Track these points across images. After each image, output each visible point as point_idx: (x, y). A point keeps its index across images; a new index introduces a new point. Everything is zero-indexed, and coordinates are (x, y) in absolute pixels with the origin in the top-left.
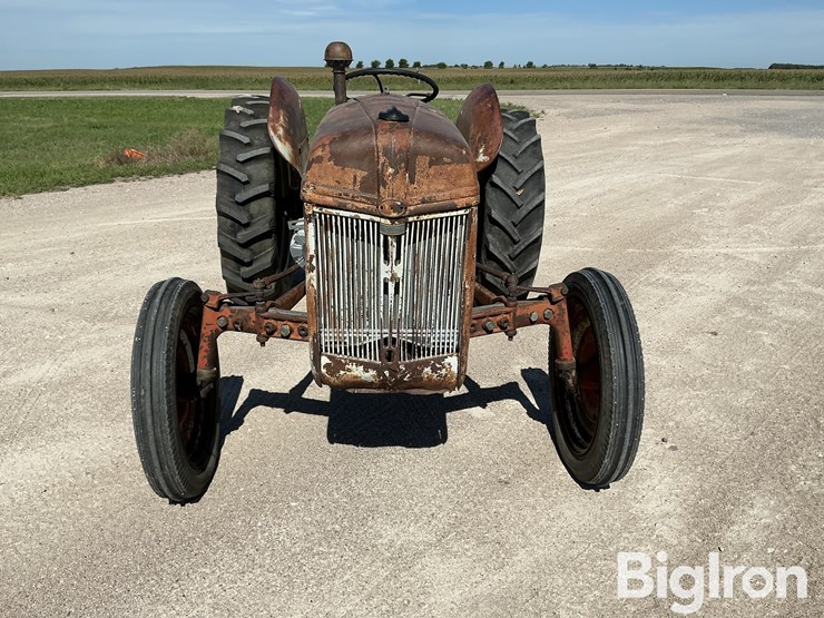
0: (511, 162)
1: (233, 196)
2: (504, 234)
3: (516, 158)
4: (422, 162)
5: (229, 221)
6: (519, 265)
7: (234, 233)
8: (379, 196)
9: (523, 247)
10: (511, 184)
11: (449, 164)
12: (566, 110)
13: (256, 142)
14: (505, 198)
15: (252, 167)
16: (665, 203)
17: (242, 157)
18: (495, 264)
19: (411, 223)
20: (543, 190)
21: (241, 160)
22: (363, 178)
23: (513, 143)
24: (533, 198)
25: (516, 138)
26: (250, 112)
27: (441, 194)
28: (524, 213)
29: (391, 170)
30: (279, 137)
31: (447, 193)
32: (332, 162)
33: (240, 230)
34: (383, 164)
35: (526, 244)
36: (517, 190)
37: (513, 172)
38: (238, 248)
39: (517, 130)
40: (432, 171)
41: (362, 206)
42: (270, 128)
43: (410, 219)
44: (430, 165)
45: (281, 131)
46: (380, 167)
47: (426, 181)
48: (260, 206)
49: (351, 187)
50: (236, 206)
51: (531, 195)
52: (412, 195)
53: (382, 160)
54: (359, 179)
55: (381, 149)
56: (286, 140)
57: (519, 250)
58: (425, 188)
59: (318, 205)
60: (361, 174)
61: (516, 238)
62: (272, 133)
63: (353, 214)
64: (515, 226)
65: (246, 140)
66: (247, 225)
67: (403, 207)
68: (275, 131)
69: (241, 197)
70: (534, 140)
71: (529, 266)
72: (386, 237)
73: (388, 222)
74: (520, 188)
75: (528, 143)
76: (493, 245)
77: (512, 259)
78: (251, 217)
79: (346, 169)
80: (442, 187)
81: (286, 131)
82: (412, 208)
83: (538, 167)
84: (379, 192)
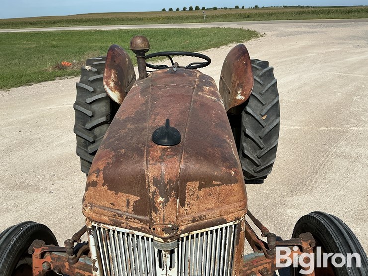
0: (259, 98)
1: (84, 125)
2: (253, 143)
3: (261, 95)
4: (192, 186)
5: (83, 140)
6: (264, 161)
7: (86, 147)
8: (151, 219)
9: (266, 151)
10: (258, 113)
11: (218, 185)
12: (275, 33)
13: (98, 89)
14: (254, 121)
15: (95, 106)
16: (335, 92)
17: (89, 100)
18: (248, 160)
19: (183, 238)
20: (278, 116)
21: (88, 102)
22: (136, 202)
23: (259, 85)
24: (273, 122)
25: (261, 82)
26: (95, 70)
27: (211, 213)
28: (267, 131)
29: (161, 199)
30: (111, 88)
31: (217, 212)
32: (106, 187)
33: (89, 145)
34: (154, 193)
35: (268, 149)
36: (262, 116)
37: (259, 105)
38: (89, 156)
39: (261, 76)
40: (202, 193)
41: (135, 225)
42: (105, 83)
43: (182, 236)
44: (200, 188)
45: (112, 84)
46: (151, 195)
47: (196, 203)
48: (101, 130)
49: (125, 209)
50: (86, 131)
51: (271, 119)
52: (183, 216)
53: (153, 189)
54: (132, 203)
55: (151, 179)
56: (116, 89)
57: (263, 153)
58: (195, 208)
59: (96, 222)
60: (134, 199)
61: (261, 146)
62: (106, 86)
63: (128, 231)
64: (261, 139)
65: (91, 89)
66: (93, 142)
67: (175, 228)
68: (108, 84)
69: (89, 126)
70: (272, 83)
71: (269, 162)
72: (160, 251)
73: (161, 240)
74: (264, 115)
75: (269, 85)
76: (248, 150)
77: (259, 158)
78: (96, 137)
79: (120, 194)
80: (212, 206)
81: (116, 83)
82: (183, 228)
83: (275, 101)
84: (151, 216)
